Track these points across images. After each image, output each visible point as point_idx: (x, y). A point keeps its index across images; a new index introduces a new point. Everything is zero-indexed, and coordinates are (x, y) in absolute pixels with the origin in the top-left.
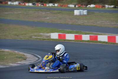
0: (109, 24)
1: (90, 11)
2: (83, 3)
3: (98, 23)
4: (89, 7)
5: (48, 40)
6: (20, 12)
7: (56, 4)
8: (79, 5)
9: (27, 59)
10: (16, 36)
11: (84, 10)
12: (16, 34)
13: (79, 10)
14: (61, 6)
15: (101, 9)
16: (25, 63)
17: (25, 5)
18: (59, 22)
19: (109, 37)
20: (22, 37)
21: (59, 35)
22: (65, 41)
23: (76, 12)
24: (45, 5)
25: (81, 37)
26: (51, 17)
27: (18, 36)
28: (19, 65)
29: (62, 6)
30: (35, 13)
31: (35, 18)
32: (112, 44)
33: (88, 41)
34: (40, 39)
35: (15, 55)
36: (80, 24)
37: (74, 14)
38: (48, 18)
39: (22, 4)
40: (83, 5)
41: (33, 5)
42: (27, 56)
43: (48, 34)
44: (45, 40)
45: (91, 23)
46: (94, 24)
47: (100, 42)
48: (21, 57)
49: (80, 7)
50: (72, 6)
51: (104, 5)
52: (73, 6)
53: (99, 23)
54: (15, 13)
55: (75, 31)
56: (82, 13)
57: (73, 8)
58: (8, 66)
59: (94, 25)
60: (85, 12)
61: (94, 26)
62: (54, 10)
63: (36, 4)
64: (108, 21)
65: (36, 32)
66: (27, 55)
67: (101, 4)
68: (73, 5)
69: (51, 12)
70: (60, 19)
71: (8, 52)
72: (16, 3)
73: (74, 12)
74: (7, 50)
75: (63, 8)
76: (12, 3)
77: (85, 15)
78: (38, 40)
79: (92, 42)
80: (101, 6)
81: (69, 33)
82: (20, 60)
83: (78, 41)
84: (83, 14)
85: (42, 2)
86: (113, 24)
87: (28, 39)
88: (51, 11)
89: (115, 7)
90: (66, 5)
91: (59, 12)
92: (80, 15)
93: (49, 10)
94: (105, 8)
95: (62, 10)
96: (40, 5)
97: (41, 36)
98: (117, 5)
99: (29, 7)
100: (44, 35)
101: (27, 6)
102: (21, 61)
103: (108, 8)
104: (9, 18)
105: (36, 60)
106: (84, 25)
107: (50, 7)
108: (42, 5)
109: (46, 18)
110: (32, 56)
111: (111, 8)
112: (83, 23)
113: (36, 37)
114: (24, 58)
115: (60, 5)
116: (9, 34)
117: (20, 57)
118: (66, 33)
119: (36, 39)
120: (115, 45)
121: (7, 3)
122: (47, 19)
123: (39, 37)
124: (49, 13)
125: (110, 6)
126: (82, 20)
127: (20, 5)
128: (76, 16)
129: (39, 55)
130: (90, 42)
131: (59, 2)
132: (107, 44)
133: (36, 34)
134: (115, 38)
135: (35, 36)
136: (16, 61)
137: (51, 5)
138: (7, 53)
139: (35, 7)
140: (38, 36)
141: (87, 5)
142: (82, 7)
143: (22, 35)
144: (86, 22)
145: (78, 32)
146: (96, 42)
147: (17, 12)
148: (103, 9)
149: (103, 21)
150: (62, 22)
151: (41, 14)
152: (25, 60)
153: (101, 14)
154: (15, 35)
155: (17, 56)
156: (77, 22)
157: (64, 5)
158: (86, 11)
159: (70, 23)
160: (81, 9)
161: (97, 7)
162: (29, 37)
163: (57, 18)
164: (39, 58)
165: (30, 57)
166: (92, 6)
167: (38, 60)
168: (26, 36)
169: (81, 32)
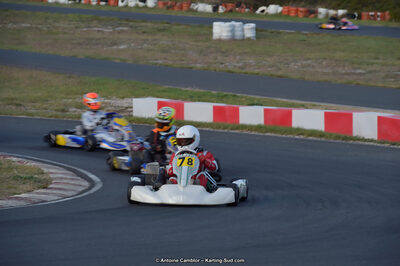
0: (329, 70)
1: (265, 28)
4: (263, 11)
6: (28, 25)
8: (230, 6)
9: (51, 186)
10: (14, 107)
12: (12, 99)
13: (228, 24)
14: (168, 8)
15: (301, 19)
16: (43, 197)
18: (160, 62)
19: (327, 115)
20: (33, 111)
23: (220, 30)
24: (112, 2)
26: (133, 45)
27: (18, 105)
28: (23, 203)
29: (171, 7)
30: (76, 27)
31: (80, 44)
32: (338, 138)
33: (258, 128)
35: (10, 168)
36: (231, 68)
37: (212, 34)
38: (122, 47)
40: (243, 5)
41: (71, 2)
42: (51, 176)
43: (124, 103)
45: (270, 66)
46: (279, 69)
47: (300, 131)
48: (31, 178)
49: (231, 11)
50: (204, 8)
51: (313, 9)
52: (209, 8)
53: (294, 68)
54: (10, 25)
55: (214, 92)
56: (238, 34)
57: (208, 13)
59: (280, 73)
60: (249, 30)
61: (280, 77)
62: (144, 21)
64: (324, 63)
66: (52, 171)
67: (303, 4)
68: (210, 3)
69: (131, 27)
70: (163, 51)
73: (211, 27)
75: (175, 13)
77: (249, 39)
79: (272, 131)
80: (302, 9)
81: (193, 98)
82: (28, 186)
83: (225, 128)
84: (243, 36)
86: (341, 70)
87: (56, 116)
88: (131, 23)
90: (185, 5)
91: (160, 26)
92: (233, 40)
93: (127, 20)
94: (316, 17)
95: (170, 20)
96: (94, 2)
98: (355, 9)
99: (58, 9)
100: (110, 104)
101: (51, 4)
102: (29, 192)
105: (81, 189)
106: (246, 73)
107: (130, 8)
108: (103, 3)
109: (115, 47)
110: (69, 175)
112: (242, 68)
114: (39, 182)
115: (165, 4)
117: (26, 179)
118: (185, 100)
120: (351, 142)
122: (120, 50)
124: (125, 28)
126: (238, 57)
128: (220, 40)
129: (93, 173)
130: (267, 132)
132: (323, 139)
134: (349, 117)
136: (13, 190)
137: (133, 2)
139: (79, 7)
141: (255, 8)
142: (237, 12)
143: (34, 101)
144: (253, 65)
145: (226, 96)
146: (286, 132)
147: (15, 23)
148: (310, 20)
149: (309, 62)
150: (170, 63)
151: (100, 31)
152: (45, 188)
153: (304, 37)
154: (11, 101)
155: (16, 172)
156: (222, 63)
158: (253, 25)
159: (198, 66)
160: (237, 21)
161: (288, 15)
162: (56, 110)
163: (155, 49)
164: (92, 183)
165: (62, 178)
166: (273, 9)
167: (90, 189)
168: (46, 106)
169: (235, 96)
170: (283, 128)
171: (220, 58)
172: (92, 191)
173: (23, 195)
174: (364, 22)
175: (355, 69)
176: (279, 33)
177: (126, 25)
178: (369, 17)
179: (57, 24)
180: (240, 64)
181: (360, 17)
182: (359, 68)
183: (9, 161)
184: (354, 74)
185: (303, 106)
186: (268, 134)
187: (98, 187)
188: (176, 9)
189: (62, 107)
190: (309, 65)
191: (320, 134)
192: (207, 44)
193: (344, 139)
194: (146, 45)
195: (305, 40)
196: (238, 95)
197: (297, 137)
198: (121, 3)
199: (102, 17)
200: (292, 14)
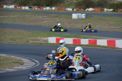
0: (108, 27)
2: (81, 7)
3: (97, 26)
4: (87, 10)
5: (45, 44)
6: (16, 16)
7: (54, 7)
8: (77, 9)
9: (24, 64)
10: (12, 41)
11: (82, 13)
12: (12, 38)
13: (77, 14)
14: (59, 10)
15: (99, 12)
16: (22, 68)
17: (21, 8)
19: (108, 41)
20: (18, 42)
23: (75, 16)
24: (42, 8)
26: (48, 21)
27: (14, 40)
28: (16, 70)
29: (60, 10)
30: (31, 16)
31: (32, 21)
32: (111, 48)
33: (87, 45)
34: (37, 43)
35: (12, 59)
36: (78, 27)
37: (72, 17)
38: (45, 22)
39: (18, 8)
40: (81, 8)
41: (29, 9)
43: (46, 39)
44: (42, 44)
47: (99, 46)
48: (18, 62)
49: (78, 10)
50: (70, 9)
51: (103, 9)
52: (71, 10)
54: (11, 16)
55: (73, 35)
56: (80, 17)
57: (71, 11)
58: (4, 72)
60: (83, 16)
62: (52, 14)
63: (32, 8)
64: (107, 25)
65: (33, 36)
66: (24, 60)
67: (99, 7)
68: (71, 8)
69: (48, 16)
71: (5, 57)
72: (12, 7)
73: (72, 15)
74: (3, 55)
75: (61, 11)
76: (8, 7)
77: (83, 19)
78: (35, 44)
80: (99, 9)
81: (67, 37)
82: (17, 65)
84: (82, 18)
85: (39, 5)
86: (112, 27)
87: (25, 43)
88: (48, 15)
89: (114, 11)
90: (64, 9)
91: (56, 15)
92: (78, 19)
93: (46, 14)
94: (104, 11)
96: (36, 9)
97: (38, 40)
98: (116, 9)
99: (25, 11)
100: (41, 39)
102: (18, 66)
103: (107, 11)
104: (4, 22)
105: (33, 65)
107: (47, 10)
108: (39, 9)
109: (43, 22)
110: (30, 61)
111: (110, 11)
113: (33, 42)
114: (21, 63)
115: (58, 9)
116: (5, 38)
117: (16, 62)
119: (33, 43)
120: (115, 49)
121: (3, 6)
123: (36, 42)
125: (109, 10)
126: (80, 24)
127: (16, 8)
128: (74, 19)
129: (37, 60)
130: (89, 46)
131: (56, 6)
132: (107, 48)
133: (33, 38)
134: (114, 42)
135: (32, 40)
136: (12, 66)
137: (48, 8)
138: (3, 58)
139: (31, 10)
140: (35, 41)
141: (85, 9)
142: (79, 11)
143: (18, 39)
145: (76, 36)
146: (95, 47)
147: (12, 15)
148: (102, 12)
149: (102, 25)
151: (38, 17)
152: (22, 65)
155: (13, 60)
156: (75, 26)
157: (62, 8)
158: (84, 14)
159: (68, 27)
160: (80, 13)
161: (95, 10)
162: (26, 41)
163: (55, 22)
164: (37, 63)
165: (27, 62)
166: (91, 9)
167: (36, 65)
168: (22, 40)
169: (79, 36)
170: (94, 45)
171: (75, 24)
172: (36, 66)
173: (16, 67)
174: (119, 13)
175: (116, 27)
176: (93, 16)
177: (46, 15)
178: (120, 11)
179: (25, 16)
180: (81, 26)
181: (117, 11)
182: (117, 27)
183: (11, 57)
184: (116, 28)
185: (100, 39)
186: (90, 47)
187: (38, 64)
188: (61, 10)
189: (27, 41)
190: (102, 26)
191: (105, 47)
192: (71, 20)
193: (113, 48)
194: (52, 21)
195: (100, 19)
196: (81, 35)
197: (99, 48)
198: (44, 9)
199: (39, 13)
200: (96, 11)
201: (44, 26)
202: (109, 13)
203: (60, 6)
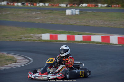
0: (102, 23)
1: (82, 11)
3: (91, 22)
4: (81, 6)
5: (39, 41)
6: (9, 13)
7: (47, 3)
8: (71, 4)
9: (17, 62)
10: (5, 38)
11: (76, 9)
13: (71, 10)
15: (93, 8)
16: (15, 65)
17: (13, 5)
18: (50, 22)
19: (102, 37)
20: (11, 39)
21: (51, 36)
22: (57, 41)
23: (68, 12)
24: (35, 5)
25: (74, 37)
26: (41, 18)
27: (7, 37)
28: (9, 68)
29: (53, 6)
30: (24, 13)
31: (25, 18)
32: (105, 44)
33: (81, 42)
35: (4, 57)
36: (72, 24)
37: (65, 13)
38: (38, 18)
39: (11, 4)
40: (75, 4)
41: (22, 5)
42: (17, 59)
43: (39, 35)
44: (36, 41)
45: (84, 23)
46: (87, 23)
47: (94, 42)
48: (11, 60)
49: (72, 6)
50: (63, 5)
51: (97, 4)
52: (65, 5)
54: (4, 13)
55: (67, 31)
56: (74, 13)
57: (65, 7)
59: (87, 25)
60: (77, 12)
62: (45, 10)
63: (25, 4)
64: (101, 21)
65: (26, 33)
66: (17, 57)
67: (93, 3)
68: (65, 4)
69: (41, 12)
70: (51, 19)
72: (4, 3)
73: (65, 11)
77: (77, 14)
78: (28, 41)
79: (85, 42)
80: (93, 5)
81: (61, 33)
83: (70, 42)
84: (75, 13)
85: (32, 2)
86: (106, 23)
87: (18, 40)
88: (41, 11)
89: (108, 6)
90: (57, 5)
91: (50, 11)
92: (72, 15)
94: (98, 7)
96: (29, 5)
97: (32, 37)
98: (110, 4)
99: (18, 7)
100: (35, 36)
101: (16, 6)
102: (10, 64)
103: (101, 7)
105: (27, 62)
106: (77, 25)
107: (41, 6)
108: (32, 5)
109: (36, 18)
110: (23, 58)
112: (75, 23)
113: (26, 39)
114: (14, 61)
115: (51, 5)
117: (9, 60)
118: (58, 34)
119: (26, 40)
120: (110, 45)
123: (29, 39)
125: (103, 5)
126: (74, 20)
127: (9, 5)
128: (68, 15)
129: (30, 57)
131: (50, 2)
132: (101, 44)
133: (26, 35)
134: (109, 37)
135: (26, 37)
136: (5, 64)
137: (41, 4)
139: (24, 6)
140: (29, 37)
141: (79, 5)
142: (74, 6)
143: (12, 36)
144: (79, 22)
145: (70, 32)
146: (89, 43)
148: (96, 8)
149: (96, 21)
150: (53, 23)
151: (31, 14)
152: (15, 62)
154: (4, 36)
155: (6, 58)
156: (69, 22)
157: (55, 5)
158: (78, 10)
159: (62, 23)
160: (74, 9)
161: (89, 6)
162: (19, 38)
163: (48, 19)
164: (30, 61)
165: (20, 59)
166: (85, 5)
168: (15, 37)
169: (73, 32)
170: (88, 41)
171: (69, 21)
172: (30, 63)
173: (8, 65)
174: (113, 8)
175: (110, 22)
176: (87, 12)
177: (39, 12)
178: (114, 6)
179: (18, 12)
180: (75, 22)
181: (111, 7)
182: (112, 22)
183: (4, 55)
184: (110, 24)
185: (94, 35)
192: (65, 16)
193: (107, 44)
194: (46, 18)
195: (94, 14)
196: (74, 32)
197: (93, 44)
198: (38, 5)
199: (32, 9)
200: (91, 6)
201: (37, 23)
202: (104, 8)
203: (53, 2)
